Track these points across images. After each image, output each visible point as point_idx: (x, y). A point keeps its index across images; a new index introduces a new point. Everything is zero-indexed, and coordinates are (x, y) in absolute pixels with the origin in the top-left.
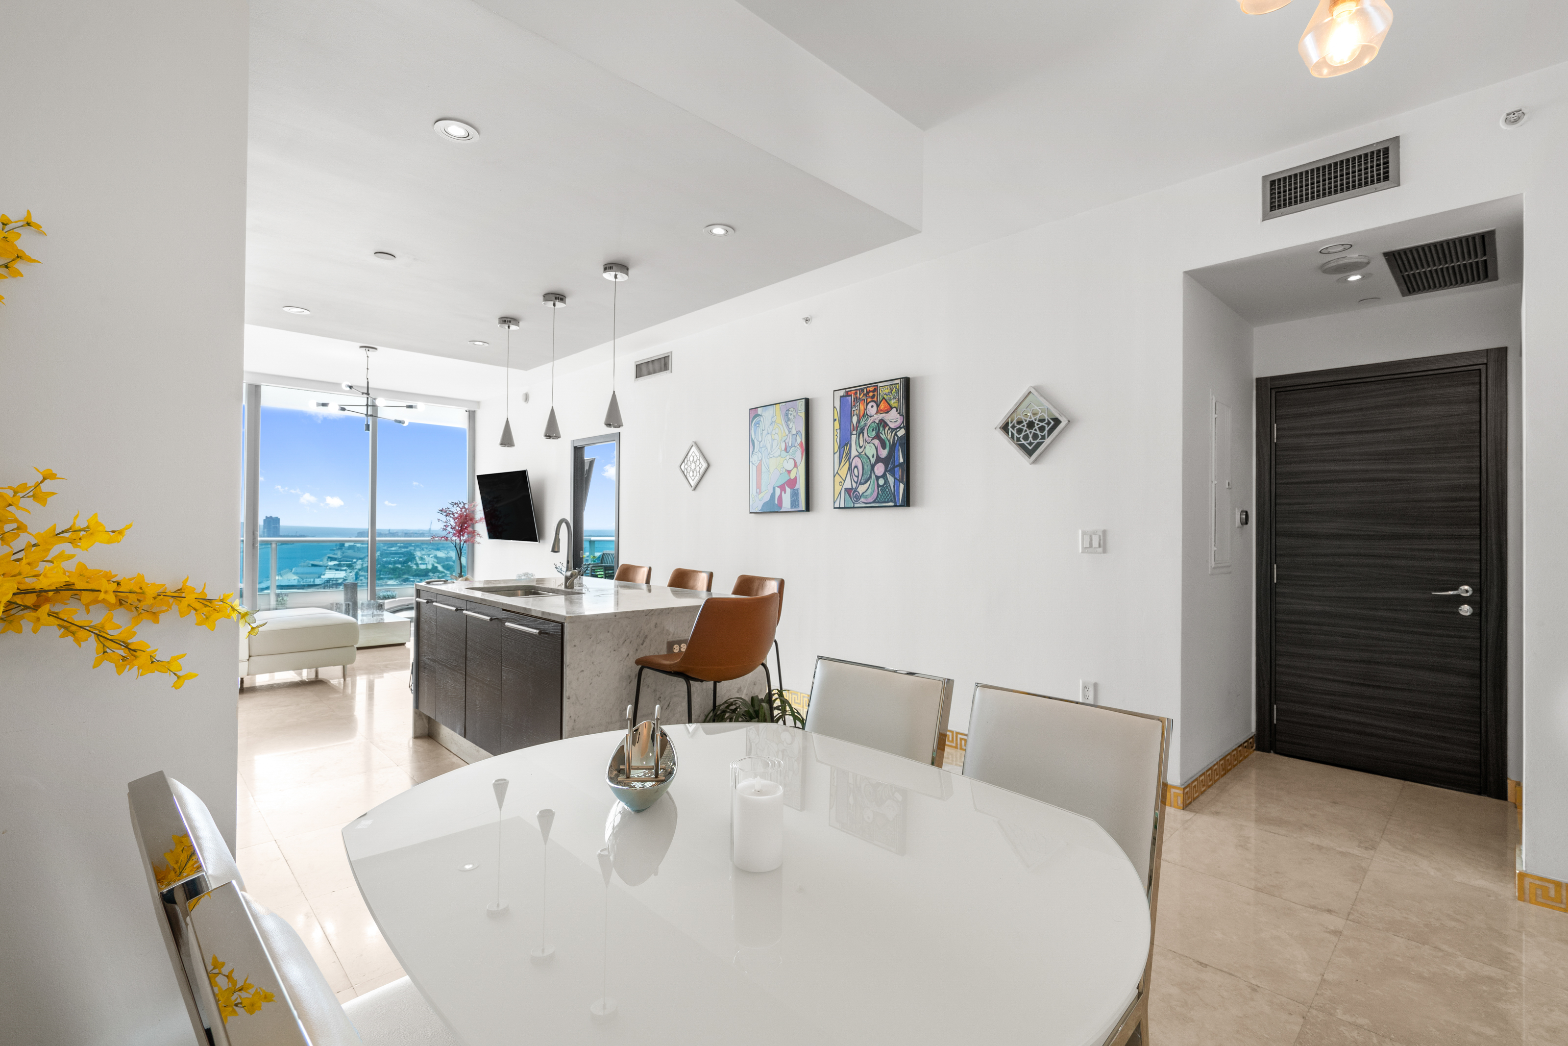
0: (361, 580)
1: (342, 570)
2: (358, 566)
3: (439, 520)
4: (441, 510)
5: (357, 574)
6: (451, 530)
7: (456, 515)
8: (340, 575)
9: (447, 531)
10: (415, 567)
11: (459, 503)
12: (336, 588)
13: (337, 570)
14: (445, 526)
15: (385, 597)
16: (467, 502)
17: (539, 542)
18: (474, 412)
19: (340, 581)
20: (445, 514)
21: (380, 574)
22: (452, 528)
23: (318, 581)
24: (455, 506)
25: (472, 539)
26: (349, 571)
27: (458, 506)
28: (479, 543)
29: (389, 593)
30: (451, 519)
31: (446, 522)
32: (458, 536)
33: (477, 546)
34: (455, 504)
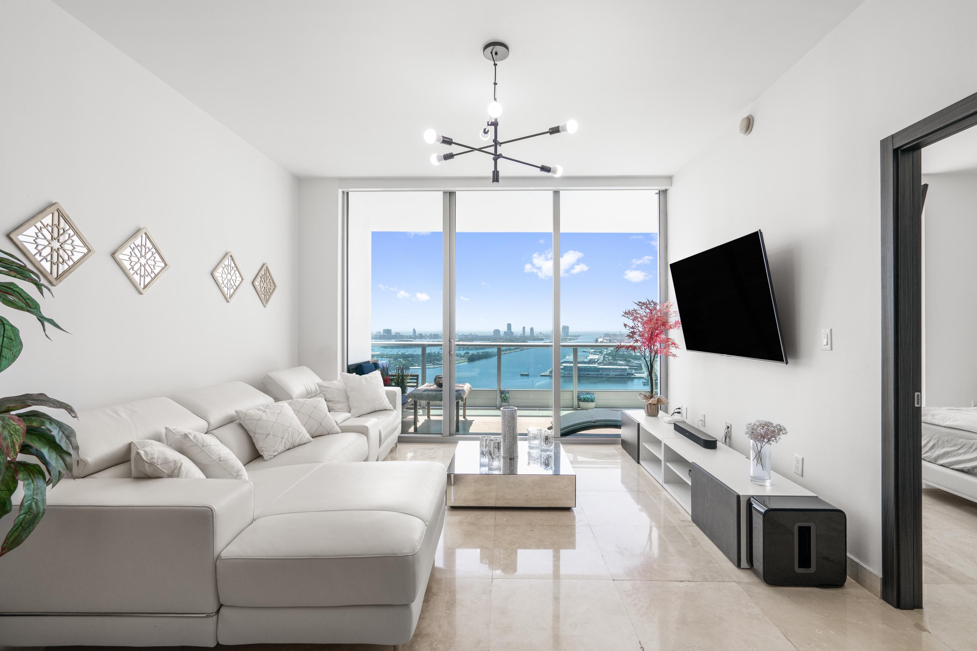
0: (606, 360)
1: (597, 355)
2: (605, 353)
3: (625, 325)
4: (626, 313)
5: (604, 357)
6: (638, 338)
7: (645, 319)
8: (596, 357)
9: (634, 339)
10: (634, 354)
11: (648, 303)
12: (594, 364)
13: (595, 354)
14: (632, 332)
15: (585, 400)
16: (658, 302)
17: (787, 363)
18: (665, 191)
19: (596, 360)
20: (631, 318)
21: (616, 358)
22: (640, 336)
23: (586, 360)
24: (643, 307)
25: (665, 350)
26: (600, 355)
27: (647, 307)
28: (674, 356)
29: (588, 396)
30: (639, 324)
31: (633, 328)
32: (648, 345)
33: (671, 358)
34: (644, 304)
